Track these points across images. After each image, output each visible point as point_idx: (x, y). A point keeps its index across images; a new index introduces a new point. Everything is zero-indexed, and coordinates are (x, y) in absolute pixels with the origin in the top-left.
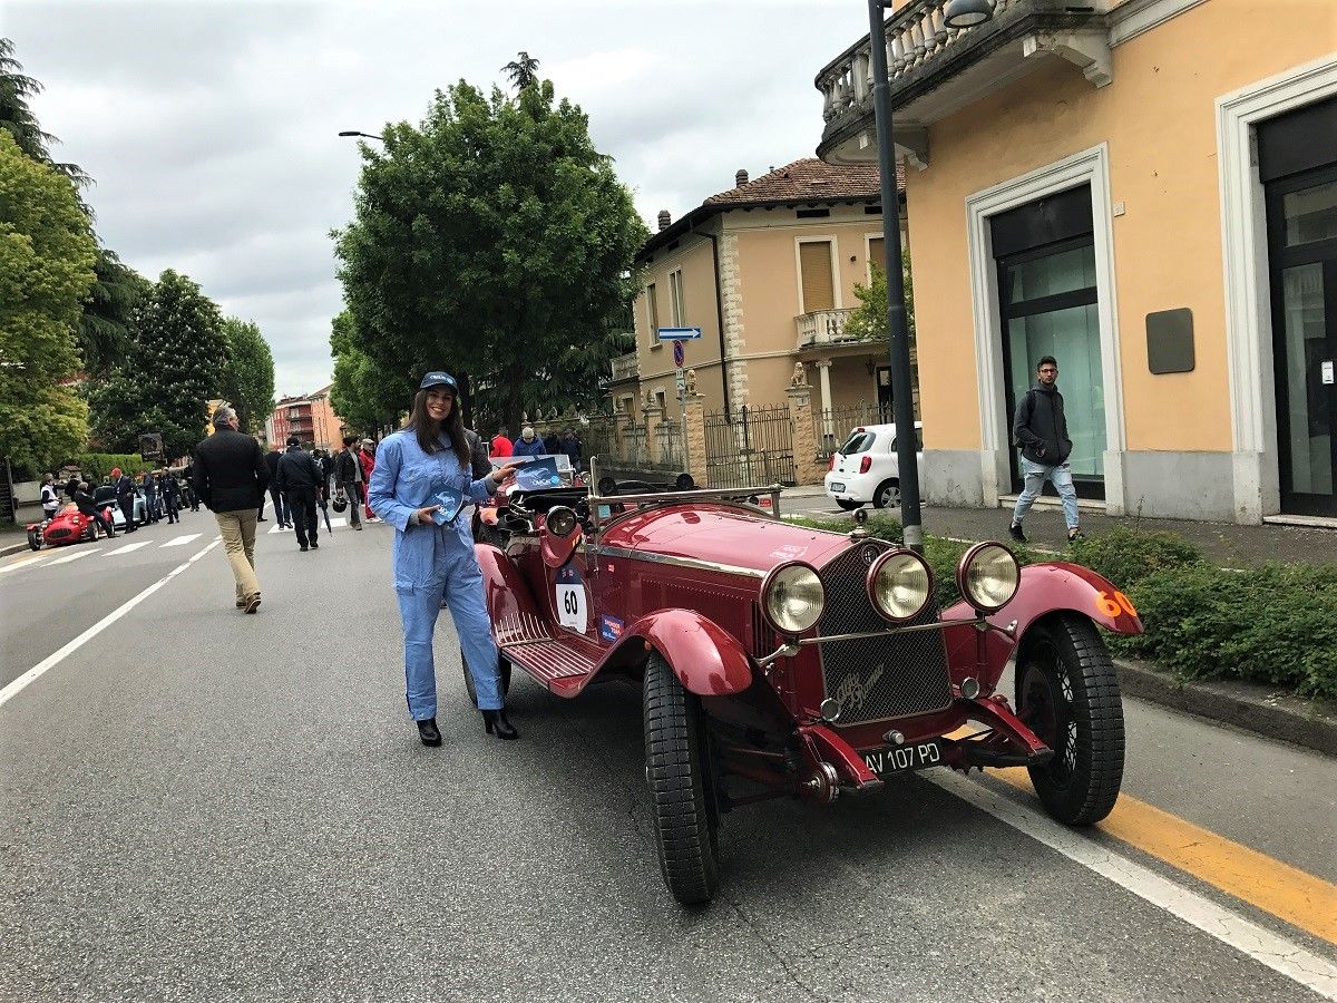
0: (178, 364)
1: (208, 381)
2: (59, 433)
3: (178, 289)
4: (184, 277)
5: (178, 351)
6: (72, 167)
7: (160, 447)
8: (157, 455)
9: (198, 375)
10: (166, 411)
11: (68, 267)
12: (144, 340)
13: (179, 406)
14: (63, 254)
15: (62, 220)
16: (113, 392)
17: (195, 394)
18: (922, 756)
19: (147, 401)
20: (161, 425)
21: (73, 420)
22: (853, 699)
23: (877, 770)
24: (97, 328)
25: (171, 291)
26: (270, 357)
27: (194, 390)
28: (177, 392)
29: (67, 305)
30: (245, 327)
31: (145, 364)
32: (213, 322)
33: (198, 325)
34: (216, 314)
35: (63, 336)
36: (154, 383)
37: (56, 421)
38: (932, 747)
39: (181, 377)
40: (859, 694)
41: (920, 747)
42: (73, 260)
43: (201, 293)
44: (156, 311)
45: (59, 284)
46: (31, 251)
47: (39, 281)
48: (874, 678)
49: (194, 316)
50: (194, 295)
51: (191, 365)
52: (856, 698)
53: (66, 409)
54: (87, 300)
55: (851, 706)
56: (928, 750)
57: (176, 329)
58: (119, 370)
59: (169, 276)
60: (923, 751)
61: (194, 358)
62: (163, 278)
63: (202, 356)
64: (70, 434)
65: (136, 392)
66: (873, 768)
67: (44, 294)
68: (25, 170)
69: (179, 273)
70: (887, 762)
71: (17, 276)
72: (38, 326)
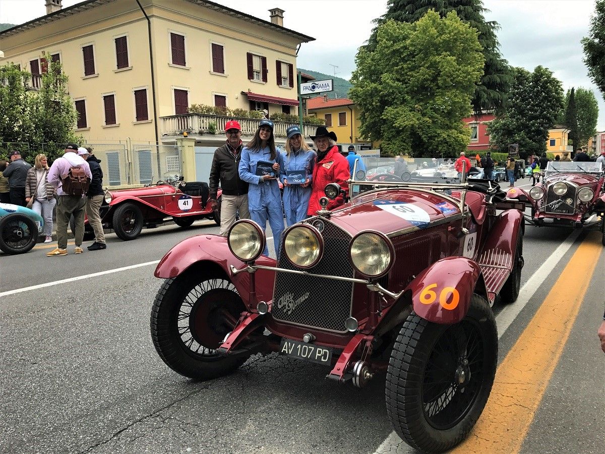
0: (536, 111)
1: (549, 120)
2: (459, 142)
3: (542, 75)
4: (546, 69)
5: (537, 105)
6: (494, 23)
7: (517, 150)
8: (515, 154)
9: (545, 117)
10: (527, 133)
11: (470, 69)
12: (523, 100)
13: (533, 131)
14: (469, 64)
15: (471, 48)
16: (504, 125)
17: (542, 126)
18: (317, 354)
19: (518, 129)
20: (524, 140)
21: (464, 137)
22: (287, 308)
23: (288, 352)
24: (492, 95)
25: (538, 76)
26: (597, 107)
27: (542, 124)
28: (533, 125)
29: (470, 86)
30: (586, 92)
31: (521, 112)
32: (556, 90)
33: (548, 92)
34: (559, 86)
35: (465, 100)
36: (524, 120)
37: (458, 137)
38: (326, 353)
39: (536, 118)
40: (291, 305)
41: (318, 349)
42: (473, 66)
43: (553, 76)
44: (530, 86)
45: (466, 77)
46: (455, 63)
47: (458, 76)
48: (302, 299)
49: (547, 87)
50: (549, 77)
51: (542, 112)
52: (289, 307)
53: (463, 132)
54: (478, 83)
55: (285, 311)
56: (322, 352)
57: (538, 93)
58: (508, 114)
59: (539, 69)
60: (319, 352)
61: (544, 108)
62: (536, 70)
63: (548, 107)
64: (462, 142)
65: (515, 125)
66: (286, 350)
67: (460, 82)
68: (458, 28)
69: (544, 67)
70: (296, 349)
71: (449, 75)
72: (456, 96)
